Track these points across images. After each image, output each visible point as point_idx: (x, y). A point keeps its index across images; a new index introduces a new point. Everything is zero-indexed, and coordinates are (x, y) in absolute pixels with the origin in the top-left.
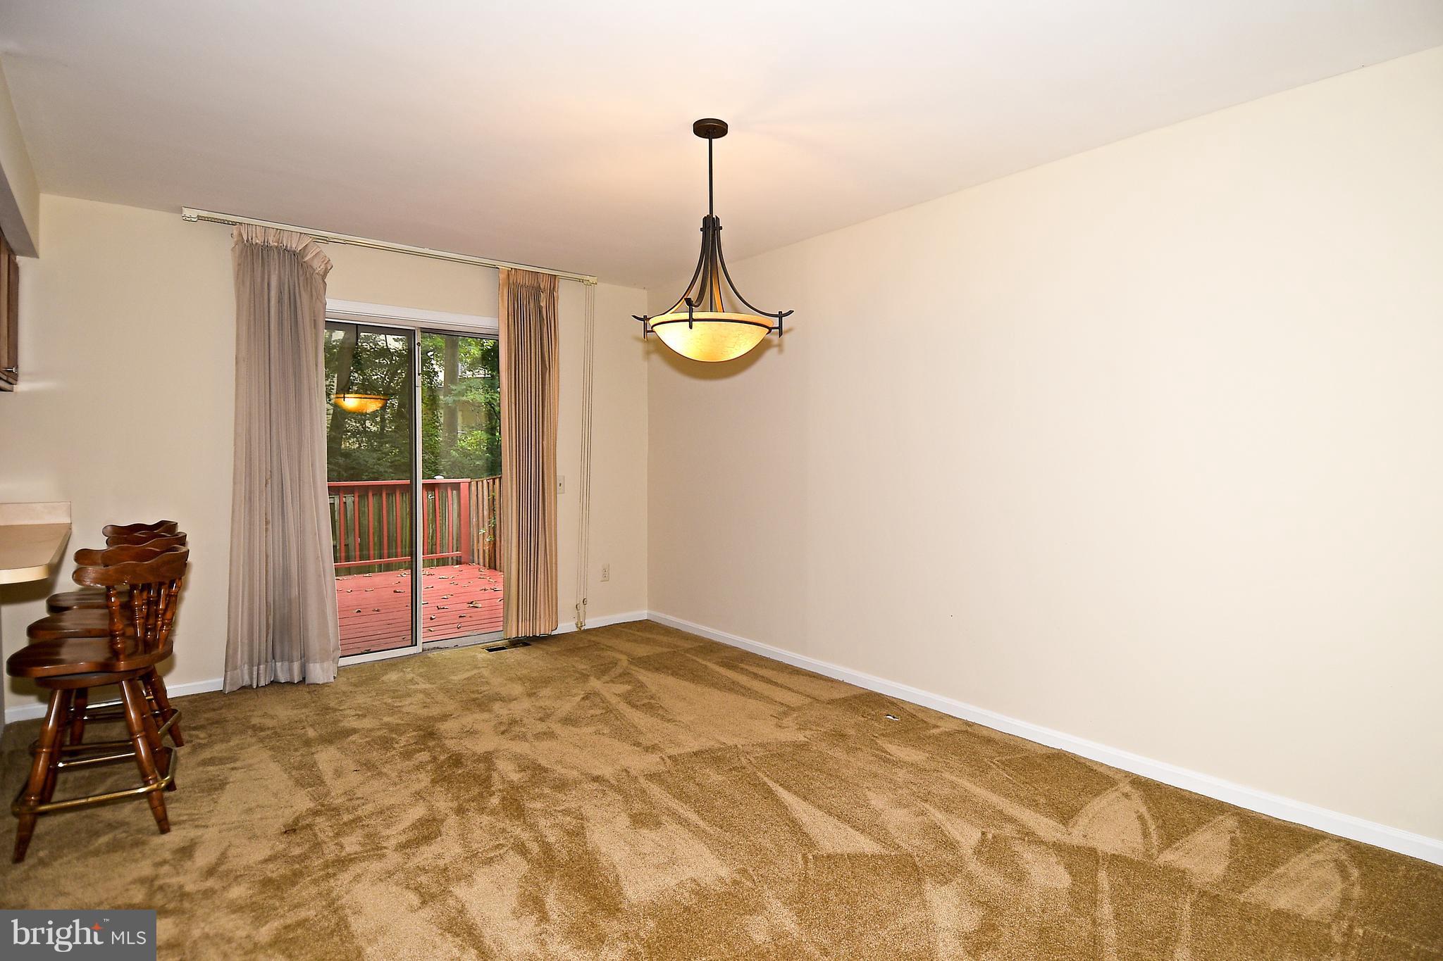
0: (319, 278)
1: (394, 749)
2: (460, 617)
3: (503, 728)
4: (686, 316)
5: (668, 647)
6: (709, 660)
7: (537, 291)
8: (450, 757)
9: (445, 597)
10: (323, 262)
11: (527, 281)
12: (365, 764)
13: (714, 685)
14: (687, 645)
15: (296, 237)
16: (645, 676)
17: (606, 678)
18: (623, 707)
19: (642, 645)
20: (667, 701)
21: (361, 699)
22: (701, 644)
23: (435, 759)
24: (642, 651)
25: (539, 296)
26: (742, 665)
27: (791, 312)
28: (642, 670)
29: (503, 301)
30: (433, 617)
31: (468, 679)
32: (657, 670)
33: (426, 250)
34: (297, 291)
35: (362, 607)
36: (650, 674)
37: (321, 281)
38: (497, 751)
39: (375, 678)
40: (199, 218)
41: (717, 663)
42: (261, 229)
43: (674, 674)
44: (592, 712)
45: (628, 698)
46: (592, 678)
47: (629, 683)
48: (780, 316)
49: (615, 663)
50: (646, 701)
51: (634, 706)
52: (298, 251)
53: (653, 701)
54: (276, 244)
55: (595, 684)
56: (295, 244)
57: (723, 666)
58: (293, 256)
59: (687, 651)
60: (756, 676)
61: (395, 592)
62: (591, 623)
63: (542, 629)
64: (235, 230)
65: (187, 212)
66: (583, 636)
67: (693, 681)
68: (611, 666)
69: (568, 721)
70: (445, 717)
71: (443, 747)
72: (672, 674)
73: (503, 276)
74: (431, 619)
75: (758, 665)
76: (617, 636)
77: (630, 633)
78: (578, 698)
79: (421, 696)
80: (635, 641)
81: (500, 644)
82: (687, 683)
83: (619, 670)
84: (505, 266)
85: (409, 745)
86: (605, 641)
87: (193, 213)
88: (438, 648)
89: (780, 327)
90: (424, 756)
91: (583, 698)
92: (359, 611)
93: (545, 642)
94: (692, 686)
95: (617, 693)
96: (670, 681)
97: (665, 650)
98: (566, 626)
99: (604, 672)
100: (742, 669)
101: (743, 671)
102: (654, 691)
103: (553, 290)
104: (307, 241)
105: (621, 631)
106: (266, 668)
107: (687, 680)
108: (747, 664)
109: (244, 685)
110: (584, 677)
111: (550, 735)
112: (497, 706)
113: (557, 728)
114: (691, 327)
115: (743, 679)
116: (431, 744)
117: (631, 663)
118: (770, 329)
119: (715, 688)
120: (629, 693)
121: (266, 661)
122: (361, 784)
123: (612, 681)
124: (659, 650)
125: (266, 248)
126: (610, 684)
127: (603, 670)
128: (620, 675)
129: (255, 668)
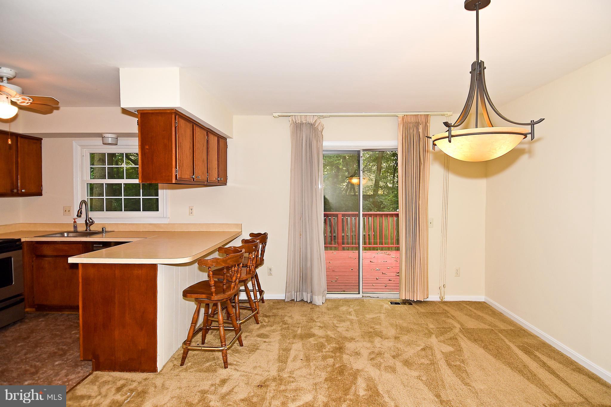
0: (320, 133)
1: (322, 352)
2: (389, 280)
3: (373, 356)
4: (447, 134)
5: (489, 326)
6: (514, 343)
7: (417, 124)
8: (341, 366)
9: (388, 268)
10: (321, 126)
11: (413, 120)
12: (307, 357)
13: (509, 364)
14: (502, 326)
15: (312, 118)
16: (465, 344)
17: (442, 338)
18: (442, 364)
19: (473, 320)
20: (471, 368)
21: (326, 318)
22: (513, 328)
23: (334, 365)
24: (472, 324)
25: (418, 125)
26: (537, 354)
27: (542, 120)
28: (465, 339)
29: (400, 132)
30: (378, 278)
31: (373, 318)
32: (475, 341)
33: (363, 114)
34: (312, 139)
35: (354, 267)
36: (469, 343)
37: (321, 134)
38: (362, 370)
39: (337, 308)
40: (280, 116)
41: (519, 347)
42: (300, 117)
43: (485, 348)
44: (423, 361)
45: (447, 357)
46: (434, 336)
47: (453, 345)
48: (532, 124)
49: (451, 329)
50: (458, 363)
51: (449, 365)
52: (313, 123)
53: (462, 365)
54: (305, 122)
55: (433, 340)
56: (312, 121)
57: (522, 350)
58: (311, 125)
59: (501, 331)
60: (544, 365)
61: (371, 262)
62: (448, 298)
63: (419, 297)
64: (290, 119)
65: (275, 115)
66: (442, 305)
67: (495, 356)
68: (448, 330)
69: (407, 363)
70: (352, 339)
71: (341, 358)
72: (483, 347)
73: (400, 120)
74: (377, 279)
75: (549, 356)
76: (461, 310)
77: (470, 310)
78: (419, 348)
79: (348, 323)
80: (470, 316)
81: (398, 301)
82: (490, 357)
83: (450, 335)
84: (401, 115)
85: (329, 352)
86: (452, 311)
87: (276, 115)
88: (370, 297)
89: (532, 133)
90: (331, 361)
91: (422, 349)
92: (352, 269)
93: (420, 305)
94: (493, 360)
95: (443, 351)
96: (480, 351)
97: (487, 327)
98: (433, 297)
99: (442, 334)
100: (535, 356)
101: (536, 359)
102: (466, 357)
103: (427, 122)
104: (316, 118)
105: (465, 307)
106: (299, 294)
107: (491, 355)
108: (540, 353)
109: (293, 299)
110: (429, 334)
111: (393, 370)
112: (377, 340)
113: (399, 365)
114: (450, 141)
115: (533, 365)
116: (338, 354)
117: (461, 331)
118: (525, 135)
119: (510, 366)
120: (451, 353)
121: (300, 291)
122: (299, 369)
123: (444, 342)
124: (482, 326)
125: (302, 124)
126: (442, 344)
127: (443, 331)
128: (451, 339)
129: (296, 293)
